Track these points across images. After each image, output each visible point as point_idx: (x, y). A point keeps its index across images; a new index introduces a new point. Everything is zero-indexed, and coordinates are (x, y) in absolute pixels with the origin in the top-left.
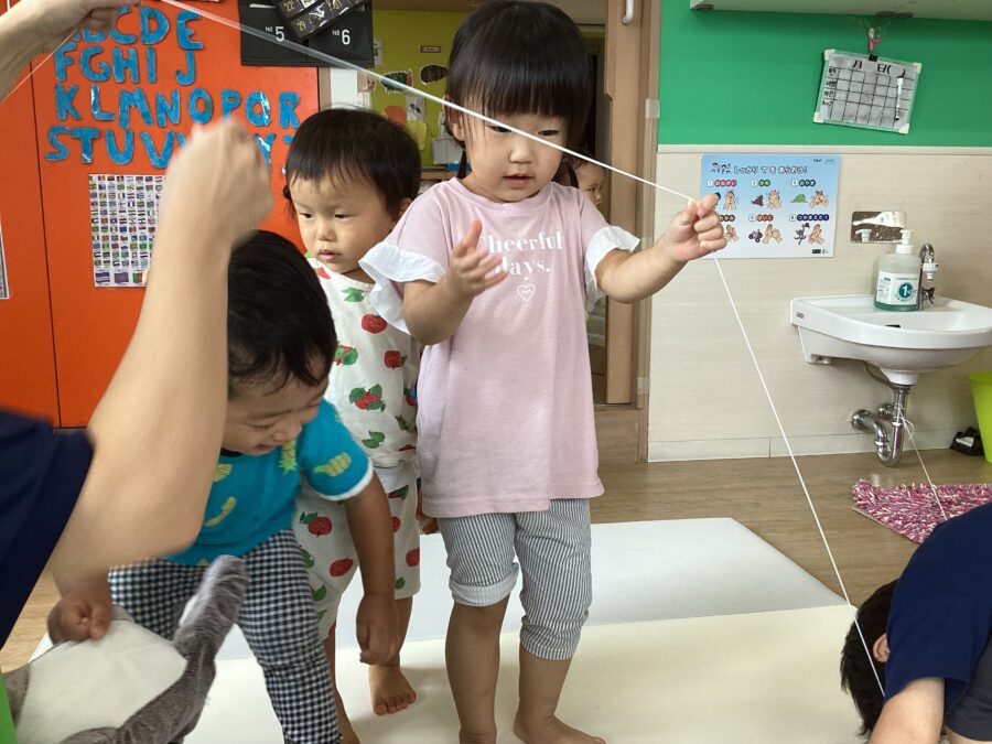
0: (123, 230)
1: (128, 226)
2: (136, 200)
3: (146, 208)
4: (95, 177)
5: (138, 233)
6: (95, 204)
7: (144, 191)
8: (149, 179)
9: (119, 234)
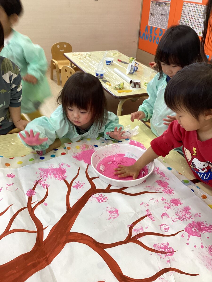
0: (185, 17)
1: (186, 16)
2: (189, 10)
3: (190, 12)
4: (184, 2)
5: (187, 18)
6: (183, 9)
7: (191, 7)
8: (192, 4)
9: (184, 18)
